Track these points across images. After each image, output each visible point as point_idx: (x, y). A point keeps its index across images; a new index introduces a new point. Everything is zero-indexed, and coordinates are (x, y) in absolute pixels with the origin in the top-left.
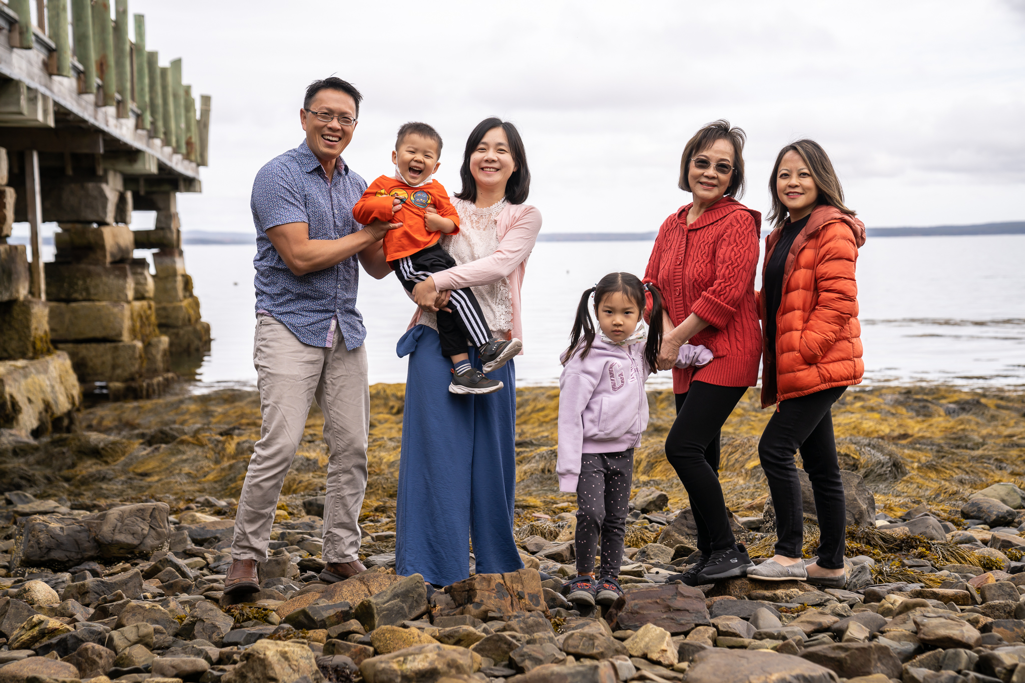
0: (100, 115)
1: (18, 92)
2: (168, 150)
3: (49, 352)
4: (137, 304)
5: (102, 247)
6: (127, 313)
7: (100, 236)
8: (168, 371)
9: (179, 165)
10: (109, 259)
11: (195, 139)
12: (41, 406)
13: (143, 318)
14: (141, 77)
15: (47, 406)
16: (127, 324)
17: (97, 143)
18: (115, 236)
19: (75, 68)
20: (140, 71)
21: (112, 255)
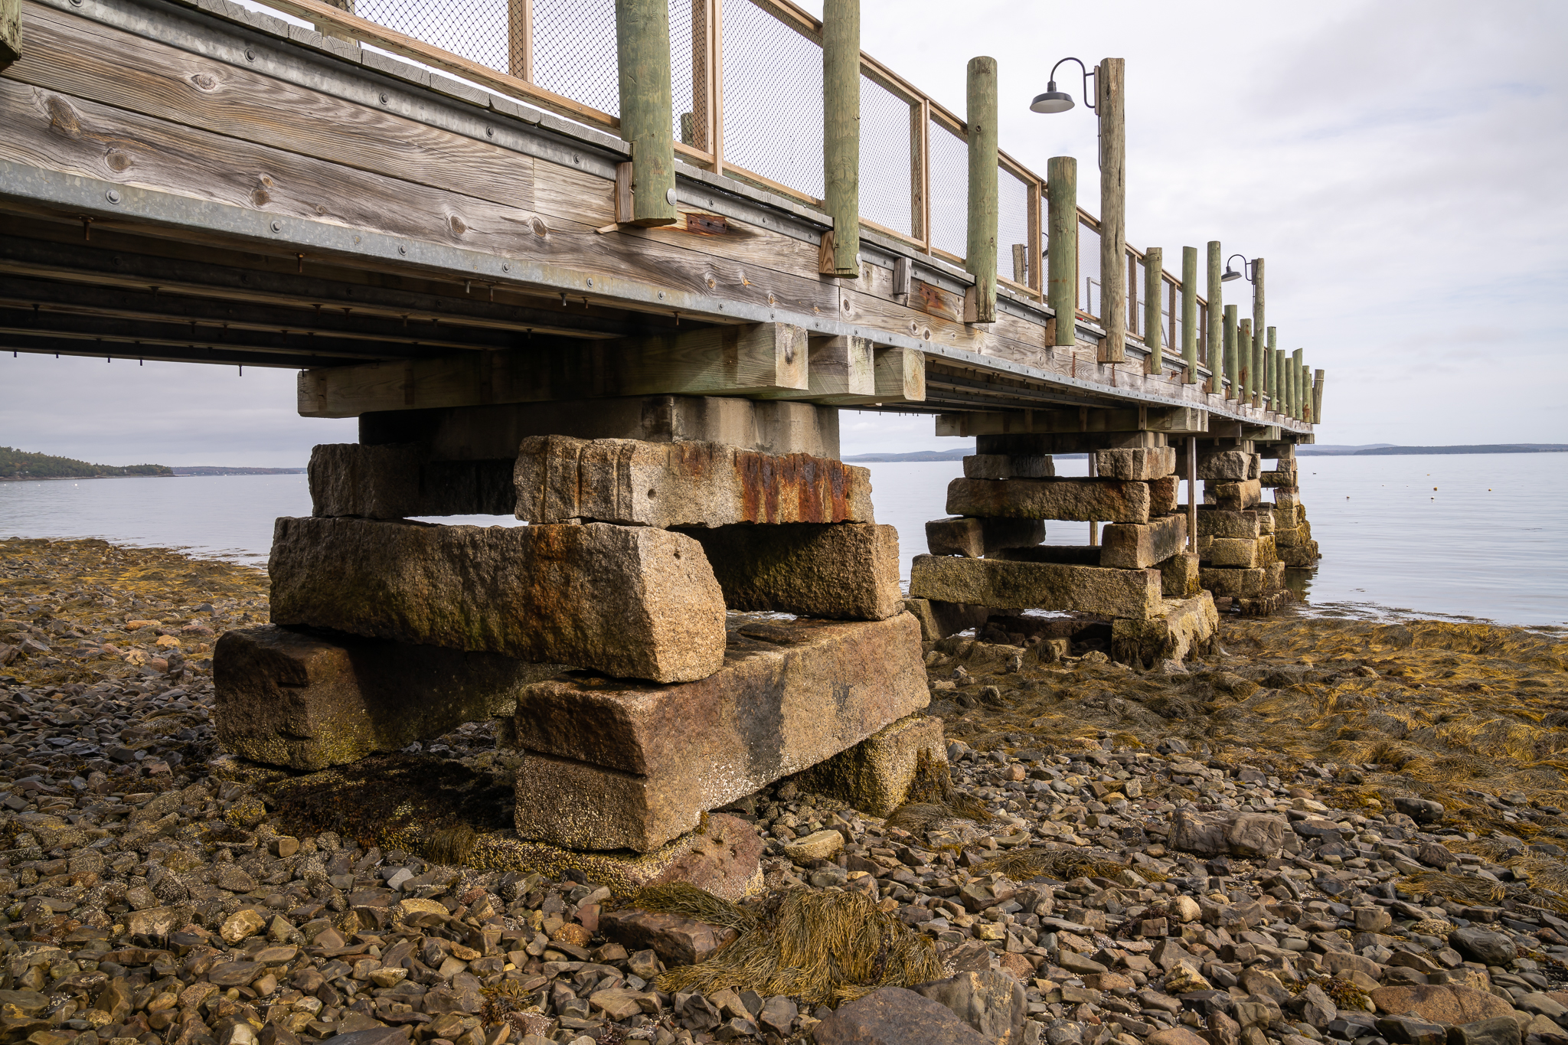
0: (1241, 412)
1: (1185, 415)
2: (1289, 419)
3: (1198, 592)
4: (1262, 538)
5: (1239, 498)
6: (1255, 547)
7: (1237, 489)
8: (1284, 588)
9: (1297, 428)
10: (1242, 507)
11: (1310, 406)
12: (1192, 635)
13: (1265, 548)
14: (1270, 373)
15: (1196, 634)
16: (1254, 554)
17: (1238, 430)
18: (1247, 489)
19: (1224, 382)
20: (1270, 368)
21: (1245, 503)
